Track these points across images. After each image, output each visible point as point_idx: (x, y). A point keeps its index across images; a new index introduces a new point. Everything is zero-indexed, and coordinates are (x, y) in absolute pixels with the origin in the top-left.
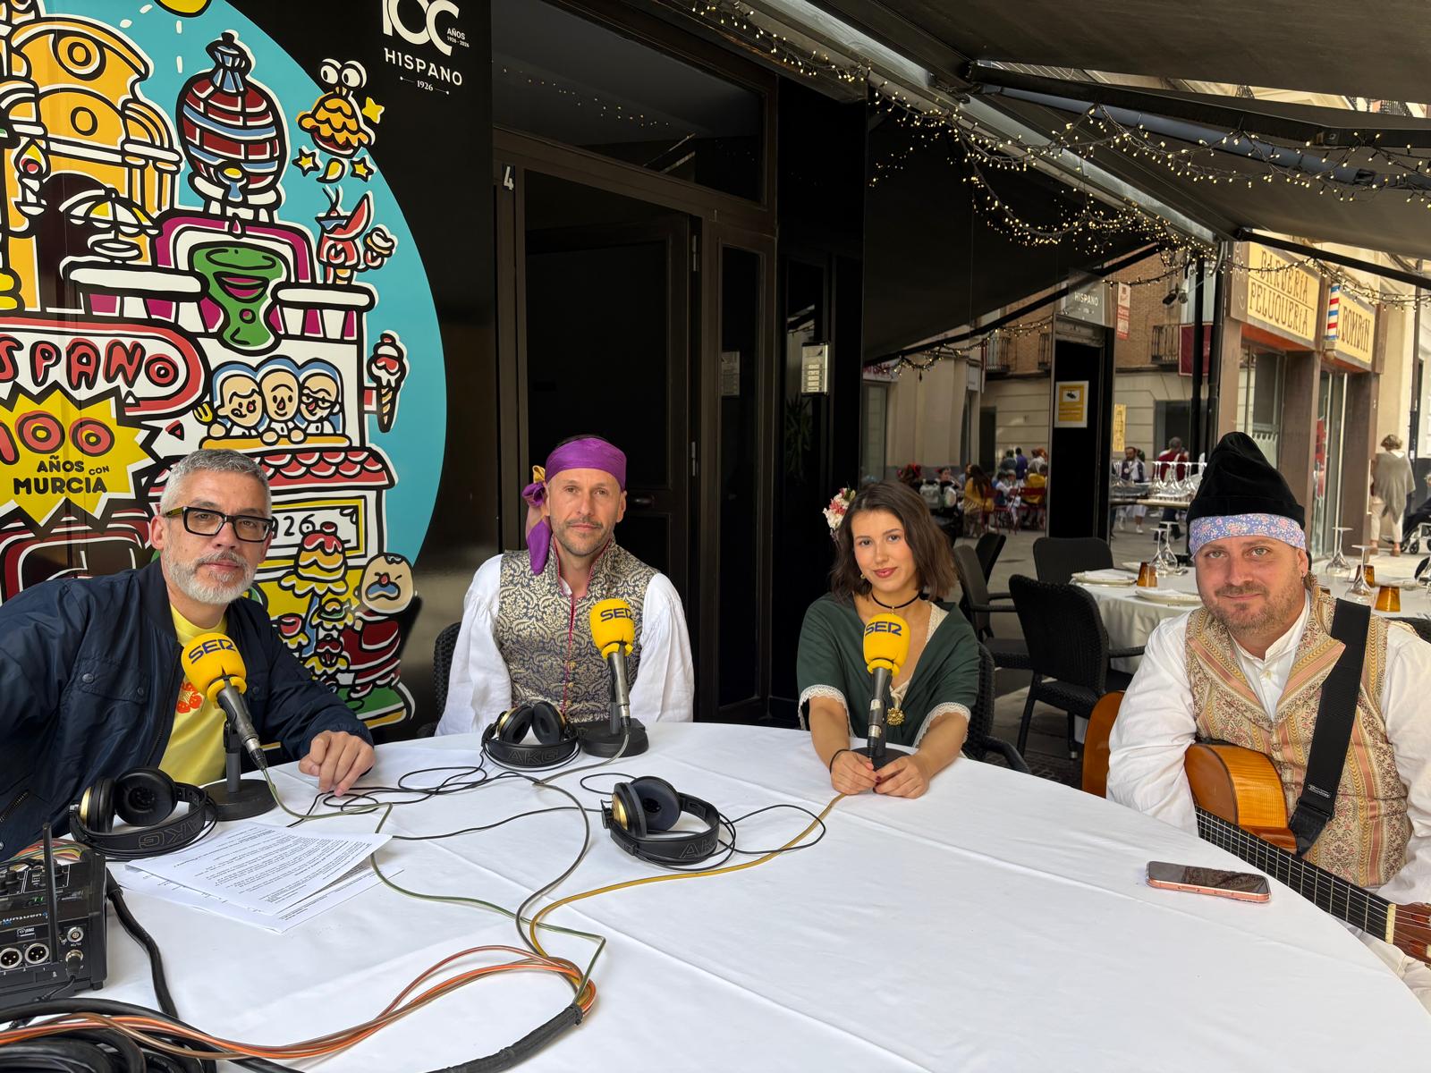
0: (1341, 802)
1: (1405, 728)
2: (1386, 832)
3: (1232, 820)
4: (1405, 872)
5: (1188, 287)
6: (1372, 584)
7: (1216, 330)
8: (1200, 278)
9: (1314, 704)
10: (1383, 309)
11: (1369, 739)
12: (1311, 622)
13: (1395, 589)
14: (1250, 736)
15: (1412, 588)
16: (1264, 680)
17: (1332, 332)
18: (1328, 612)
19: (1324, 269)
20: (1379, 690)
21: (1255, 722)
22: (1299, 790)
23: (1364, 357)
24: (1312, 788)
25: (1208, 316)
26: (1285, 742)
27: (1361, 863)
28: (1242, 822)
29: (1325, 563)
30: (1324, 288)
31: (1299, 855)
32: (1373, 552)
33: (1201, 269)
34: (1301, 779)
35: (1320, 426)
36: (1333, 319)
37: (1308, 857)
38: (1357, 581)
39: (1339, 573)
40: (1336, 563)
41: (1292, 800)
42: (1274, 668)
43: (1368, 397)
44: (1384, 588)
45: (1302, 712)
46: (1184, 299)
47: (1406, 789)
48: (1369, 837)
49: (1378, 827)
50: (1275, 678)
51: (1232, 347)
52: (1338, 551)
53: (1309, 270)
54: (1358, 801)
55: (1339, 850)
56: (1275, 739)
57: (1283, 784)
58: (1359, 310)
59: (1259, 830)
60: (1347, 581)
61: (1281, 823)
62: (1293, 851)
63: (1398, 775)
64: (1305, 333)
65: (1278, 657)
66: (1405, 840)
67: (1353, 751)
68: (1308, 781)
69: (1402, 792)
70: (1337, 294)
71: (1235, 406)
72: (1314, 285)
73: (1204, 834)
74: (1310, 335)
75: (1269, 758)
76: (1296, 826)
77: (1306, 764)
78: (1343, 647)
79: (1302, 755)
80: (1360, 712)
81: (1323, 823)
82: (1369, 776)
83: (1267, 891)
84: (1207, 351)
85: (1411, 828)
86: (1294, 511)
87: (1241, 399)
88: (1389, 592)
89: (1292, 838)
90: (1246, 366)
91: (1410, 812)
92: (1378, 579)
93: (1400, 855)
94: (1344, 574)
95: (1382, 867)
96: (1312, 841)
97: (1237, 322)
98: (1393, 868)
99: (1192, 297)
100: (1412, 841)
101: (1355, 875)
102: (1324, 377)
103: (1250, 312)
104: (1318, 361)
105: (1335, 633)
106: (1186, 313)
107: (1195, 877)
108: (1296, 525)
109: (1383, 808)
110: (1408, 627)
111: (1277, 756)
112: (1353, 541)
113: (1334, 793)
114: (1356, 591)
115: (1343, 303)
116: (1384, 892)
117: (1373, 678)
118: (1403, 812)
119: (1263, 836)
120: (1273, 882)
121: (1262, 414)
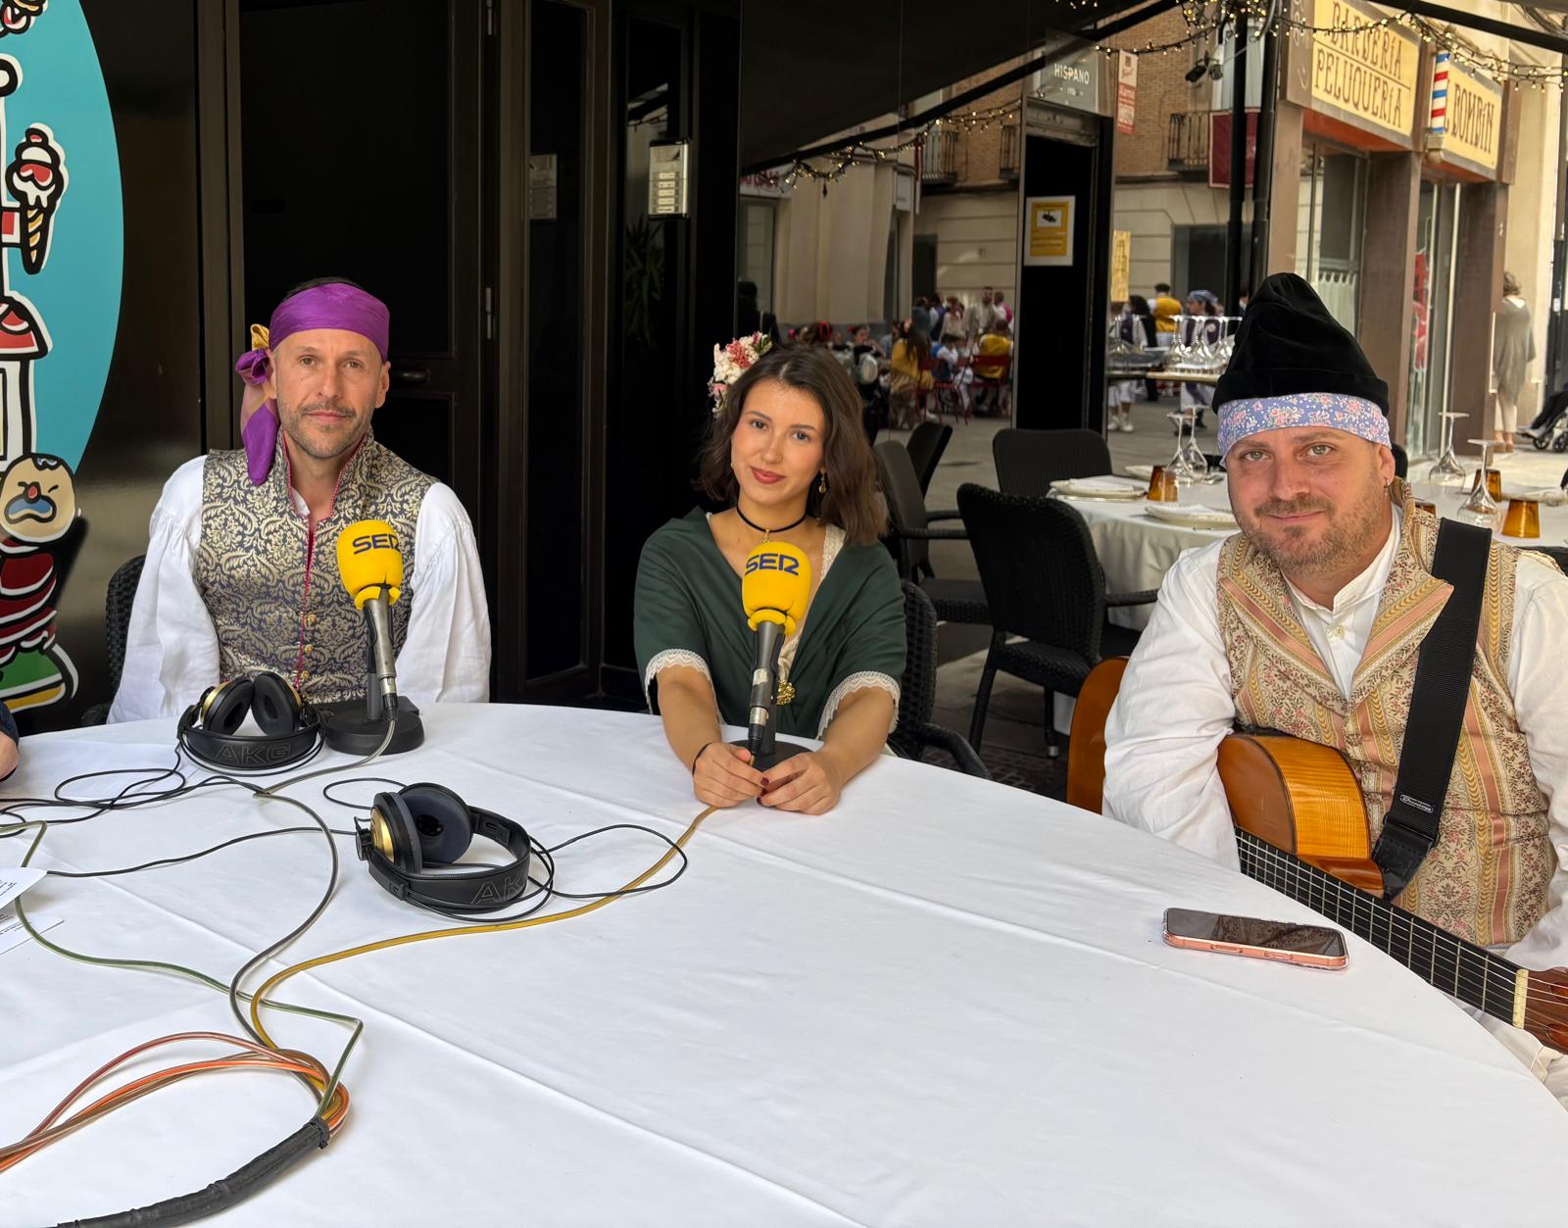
0: (1449, 820)
1: (1542, 709)
2: (1518, 865)
3: (1287, 846)
4: (1545, 924)
5: (1223, 56)
6: (1497, 497)
7: (1264, 120)
8: (1241, 43)
9: (1408, 675)
10: (1514, 88)
11: (1490, 726)
12: (1403, 554)
13: (1532, 504)
14: (1314, 723)
15: (1557, 503)
16: (1334, 640)
17: (1438, 122)
18: (1427, 538)
19: (1427, 29)
20: (1504, 652)
21: (1321, 702)
22: (1387, 803)
23: (1484, 158)
24: (1406, 799)
25: (1253, 99)
26: (1366, 732)
27: (1480, 911)
28: (1302, 849)
29: (1427, 466)
30: (1426, 57)
31: (1387, 900)
32: (1498, 449)
33: (1242, 30)
34: (1388, 783)
35: (1421, 262)
36: (1439, 103)
37: (1401, 901)
38: (1476, 491)
39: (1449, 481)
40: (1444, 467)
41: (1377, 816)
42: (1348, 622)
43: (1492, 219)
44: (1515, 503)
45: (1391, 687)
46: (1216, 73)
47: (1547, 799)
48: (1493, 873)
49: (1506, 857)
50: (1350, 637)
51: (1288, 145)
52: (1447, 447)
53: (1404, 32)
54: (1475, 818)
55: (1448, 892)
56: (1350, 728)
57: (1363, 793)
58: (1477, 88)
59: (1328, 862)
60: (1461, 492)
61: (1362, 853)
62: (1379, 893)
63: (1534, 779)
64: (1396, 122)
65: (1351, 607)
66: (1546, 878)
67: (1466, 745)
68: (1401, 789)
69: (1541, 803)
70: (1445, 66)
71: (1294, 232)
72: (1411, 52)
73: (1246, 868)
74: (1405, 127)
75: (1343, 755)
76: (1381, 857)
77: (1397, 763)
78: (1451, 589)
79: (1391, 752)
80: (1476, 684)
81: (1423, 852)
82: (1491, 781)
83: (1342, 951)
84: (1251, 151)
85: (1555, 859)
86: (1371, 388)
87: (1303, 223)
88: (1524, 509)
89: (1376, 874)
90: (1309, 173)
91: (1553, 834)
92: (1506, 488)
93: (1539, 899)
94: (1457, 482)
95: (1512, 917)
96: (1407, 878)
97: (1297, 107)
98: (1529, 918)
99: (1228, 70)
100: (1557, 878)
101: (1472, 928)
102: (1426, 189)
103: (1318, 93)
104: (1417, 166)
105: (1439, 570)
106: (1221, 95)
107: (1231, 931)
108: (1374, 410)
109: (1514, 829)
110: (1549, 560)
111: (1355, 752)
112: (1469, 435)
113: (1438, 807)
114: (1474, 508)
115: (1454, 78)
116: (1512, 955)
117: (1495, 635)
118: (1544, 836)
119: (1334, 871)
120: (1350, 937)
121: (1333, 245)
